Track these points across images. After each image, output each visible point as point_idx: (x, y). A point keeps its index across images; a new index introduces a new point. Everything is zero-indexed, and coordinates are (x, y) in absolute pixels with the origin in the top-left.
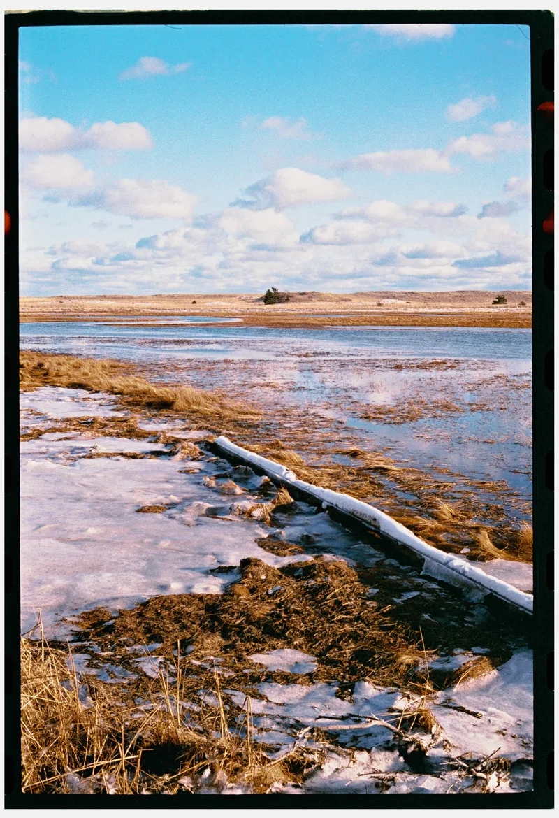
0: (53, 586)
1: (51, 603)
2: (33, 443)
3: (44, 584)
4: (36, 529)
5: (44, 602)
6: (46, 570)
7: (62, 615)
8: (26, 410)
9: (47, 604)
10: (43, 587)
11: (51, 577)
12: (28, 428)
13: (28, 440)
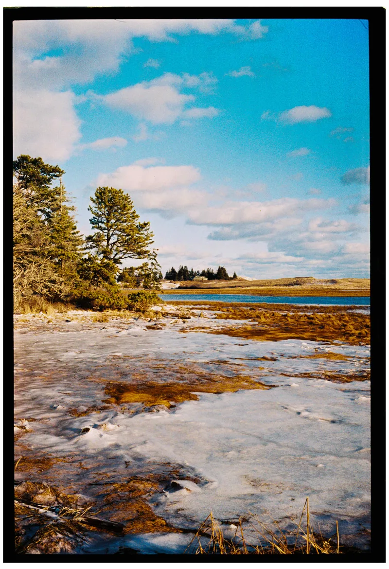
0: (362, 500)
1: (358, 514)
2: (366, 383)
3: (354, 496)
4: (357, 450)
5: (352, 512)
6: (359, 485)
7: (365, 526)
8: (366, 358)
9: (354, 515)
10: (353, 499)
11: (361, 492)
12: (364, 371)
13: (363, 381)
